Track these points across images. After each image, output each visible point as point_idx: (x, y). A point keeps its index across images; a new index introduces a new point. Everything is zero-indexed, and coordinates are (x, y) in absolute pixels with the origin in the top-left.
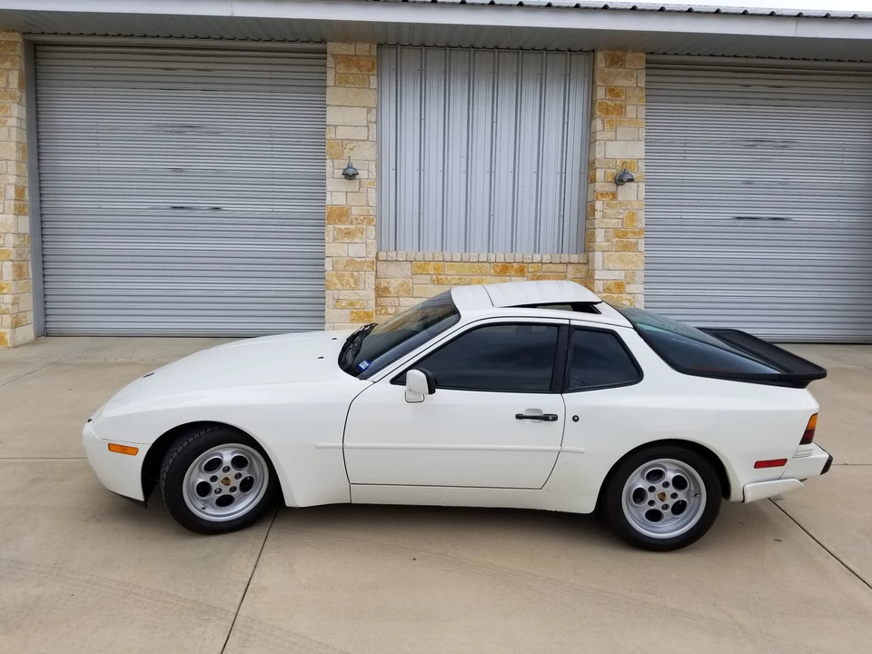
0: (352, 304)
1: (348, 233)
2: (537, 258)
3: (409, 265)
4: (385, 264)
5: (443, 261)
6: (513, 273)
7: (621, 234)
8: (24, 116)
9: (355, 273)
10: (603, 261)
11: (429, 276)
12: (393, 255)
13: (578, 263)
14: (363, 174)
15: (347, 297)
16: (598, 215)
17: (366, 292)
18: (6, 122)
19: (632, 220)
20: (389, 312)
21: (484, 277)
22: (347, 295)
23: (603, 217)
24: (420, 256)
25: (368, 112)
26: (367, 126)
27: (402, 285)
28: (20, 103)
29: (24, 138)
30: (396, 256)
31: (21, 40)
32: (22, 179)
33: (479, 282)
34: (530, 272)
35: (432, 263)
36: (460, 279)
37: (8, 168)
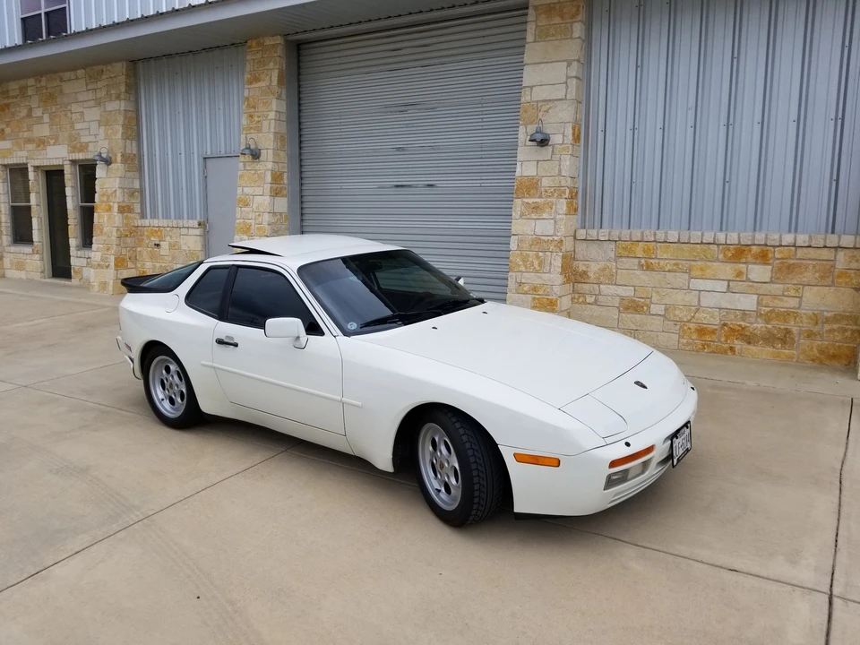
0: (535, 289)
1: (536, 208)
2: (788, 239)
3: (612, 246)
4: (584, 244)
5: (655, 241)
6: (750, 259)
8: (283, 108)
9: (540, 254)
11: (637, 260)
12: (593, 233)
13: (855, 248)
14: (556, 139)
15: (530, 281)
17: (552, 276)
18: (268, 115)
20: (588, 301)
21: (709, 264)
22: (530, 278)
24: (625, 234)
25: (568, 66)
26: (566, 83)
27: (604, 269)
28: (279, 98)
29: (283, 129)
30: (598, 235)
31: (282, 42)
32: (280, 165)
33: (702, 270)
34: (778, 259)
35: (640, 243)
36: (676, 264)
37: (268, 155)
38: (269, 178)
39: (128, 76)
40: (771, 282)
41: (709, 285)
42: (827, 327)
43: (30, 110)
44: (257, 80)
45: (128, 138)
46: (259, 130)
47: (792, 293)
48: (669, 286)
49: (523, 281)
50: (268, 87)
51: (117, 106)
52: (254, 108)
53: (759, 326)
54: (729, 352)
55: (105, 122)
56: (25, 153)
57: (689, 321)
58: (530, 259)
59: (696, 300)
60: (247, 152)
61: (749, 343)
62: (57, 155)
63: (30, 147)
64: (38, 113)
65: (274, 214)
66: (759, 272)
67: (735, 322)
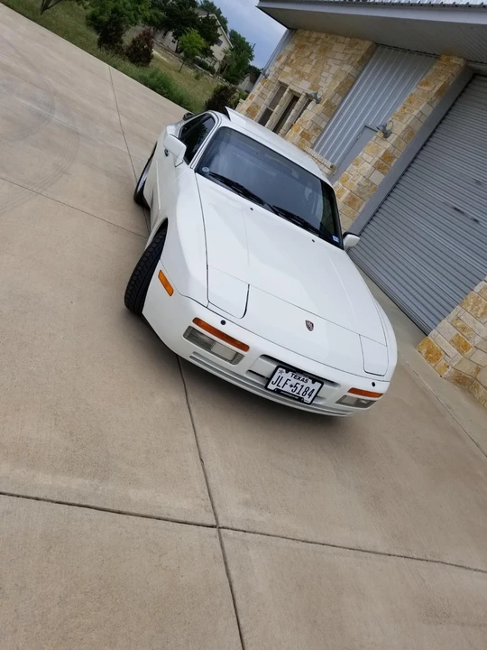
0: (464, 329)
8: (429, 111)
15: (465, 321)
17: (483, 327)
18: (414, 111)
22: (468, 319)
29: (417, 127)
31: (462, 65)
32: (396, 151)
37: (392, 138)
38: (382, 153)
39: (367, 52)
43: (312, 53)
44: (427, 84)
45: (338, 92)
46: (401, 119)
49: (462, 318)
50: (429, 92)
51: (348, 68)
52: (411, 102)
55: (335, 77)
56: (291, 79)
58: (480, 306)
60: (381, 128)
62: (303, 87)
63: (297, 76)
64: (312, 57)
65: (368, 180)
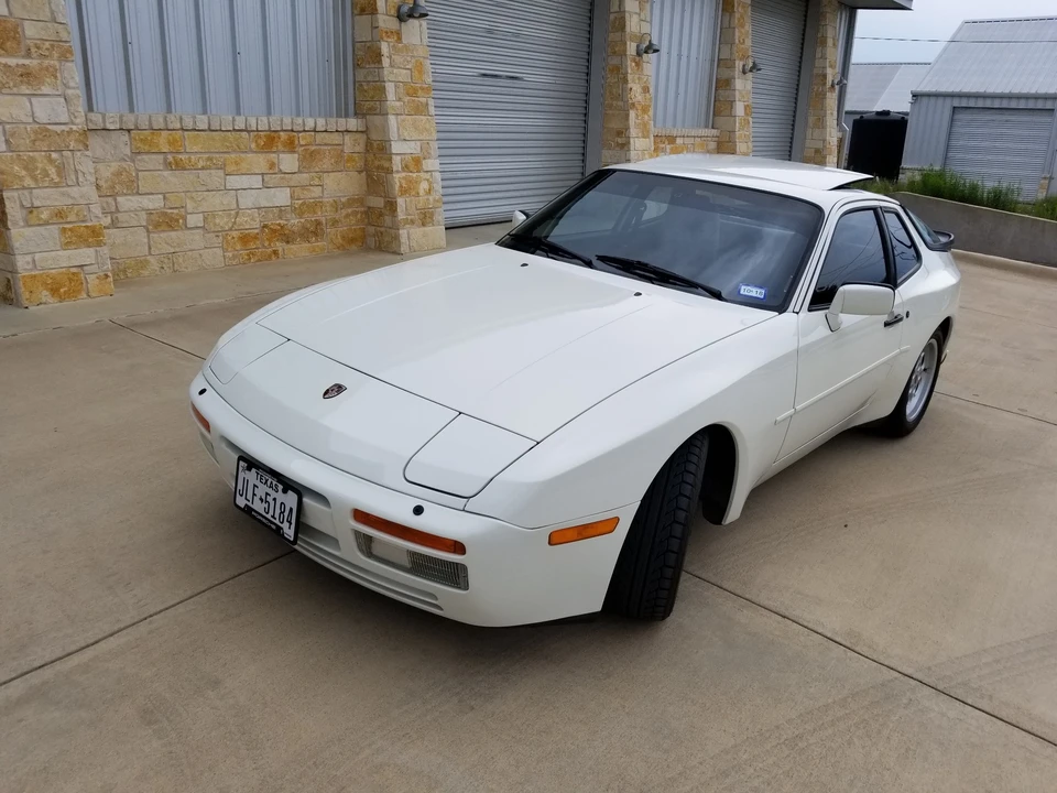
1: (27, 75)
2: (310, 123)
3: (125, 137)
6: (280, 147)
7: (411, 91)
9: (54, 155)
10: (398, 129)
11: (161, 157)
13: (356, 131)
15: (48, 203)
16: (386, 62)
17: (82, 189)
19: (420, 72)
21: (243, 155)
22: (47, 198)
23: (391, 66)
27: (118, 174)
30: (104, 121)
33: (237, 164)
34: (302, 146)
35: (163, 132)
36: (210, 159)
40: (300, 172)
41: (243, 181)
42: (344, 212)
47: (316, 182)
48: (204, 189)
49: (37, 203)
53: (294, 222)
54: (273, 258)
57: (231, 230)
58: (40, 165)
59: (234, 202)
61: (288, 242)
66: (289, 162)
67: (275, 222)
